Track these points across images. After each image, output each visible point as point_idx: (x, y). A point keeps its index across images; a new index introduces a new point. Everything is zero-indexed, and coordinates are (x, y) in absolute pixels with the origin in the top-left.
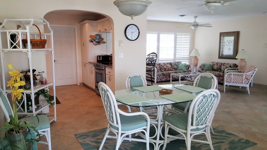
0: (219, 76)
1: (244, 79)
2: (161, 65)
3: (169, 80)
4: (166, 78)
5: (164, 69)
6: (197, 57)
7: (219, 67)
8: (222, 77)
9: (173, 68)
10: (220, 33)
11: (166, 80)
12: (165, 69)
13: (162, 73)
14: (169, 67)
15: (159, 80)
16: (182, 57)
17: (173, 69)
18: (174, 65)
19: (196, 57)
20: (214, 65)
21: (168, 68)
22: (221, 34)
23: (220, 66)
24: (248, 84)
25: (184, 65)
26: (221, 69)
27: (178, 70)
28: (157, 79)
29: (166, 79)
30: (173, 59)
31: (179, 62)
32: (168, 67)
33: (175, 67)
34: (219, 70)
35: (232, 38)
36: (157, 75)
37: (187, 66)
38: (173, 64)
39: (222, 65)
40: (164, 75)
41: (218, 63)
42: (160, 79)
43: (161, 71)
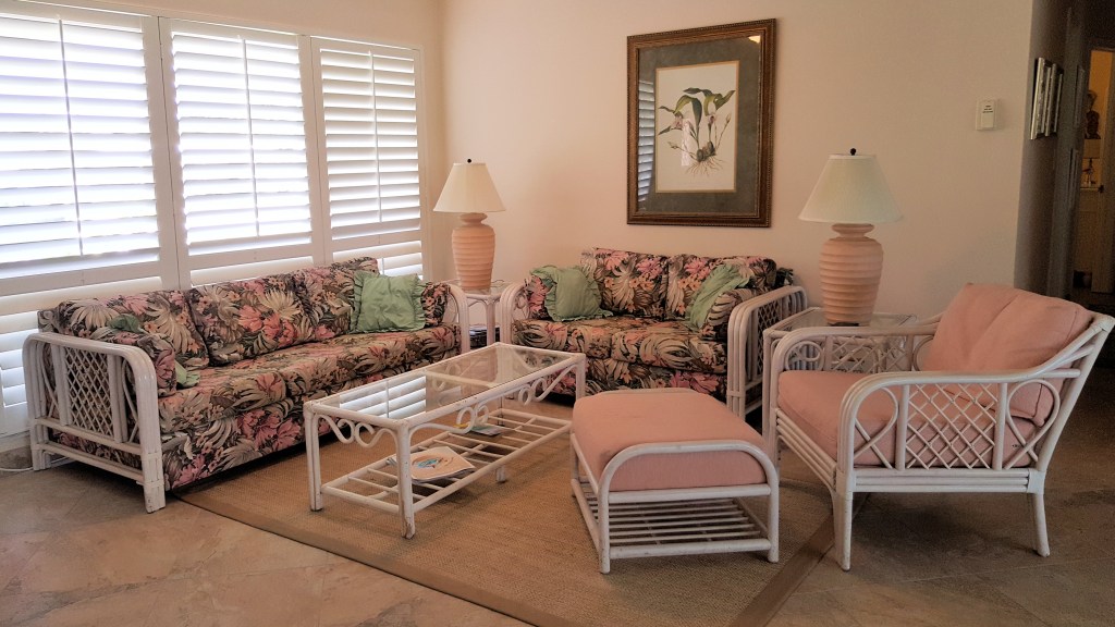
0: (687, 364)
1: (1007, 423)
2: (212, 310)
3: (291, 441)
4: (263, 435)
5: (241, 342)
6: (484, 217)
7: (651, 286)
8: (707, 370)
9: (321, 323)
10: (631, 40)
11: (268, 450)
12: (247, 336)
13: (215, 399)
14: (286, 317)
15: (186, 476)
16: (375, 220)
17: (323, 329)
18: (326, 288)
19: (475, 221)
20: (611, 274)
21: (273, 321)
22: (636, 45)
23: (658, 280)
24: (1032, 464)
25: (403, 287)
26: (664, 303)
27: (361, 327)
28: (166, 470)
29: (269, 443)
30: (307, 241)
31: (357, 264)
32: (271, 313)
33: (336, 305)
34: (655, 311)
35: (722, 77)
36: (168, 426)
37: (430, 293)
38: (318, 289)
39: (672, 272)
40: (239, 412)
41: (638, 258)
42: (199, 462)
43: (215, 363)
